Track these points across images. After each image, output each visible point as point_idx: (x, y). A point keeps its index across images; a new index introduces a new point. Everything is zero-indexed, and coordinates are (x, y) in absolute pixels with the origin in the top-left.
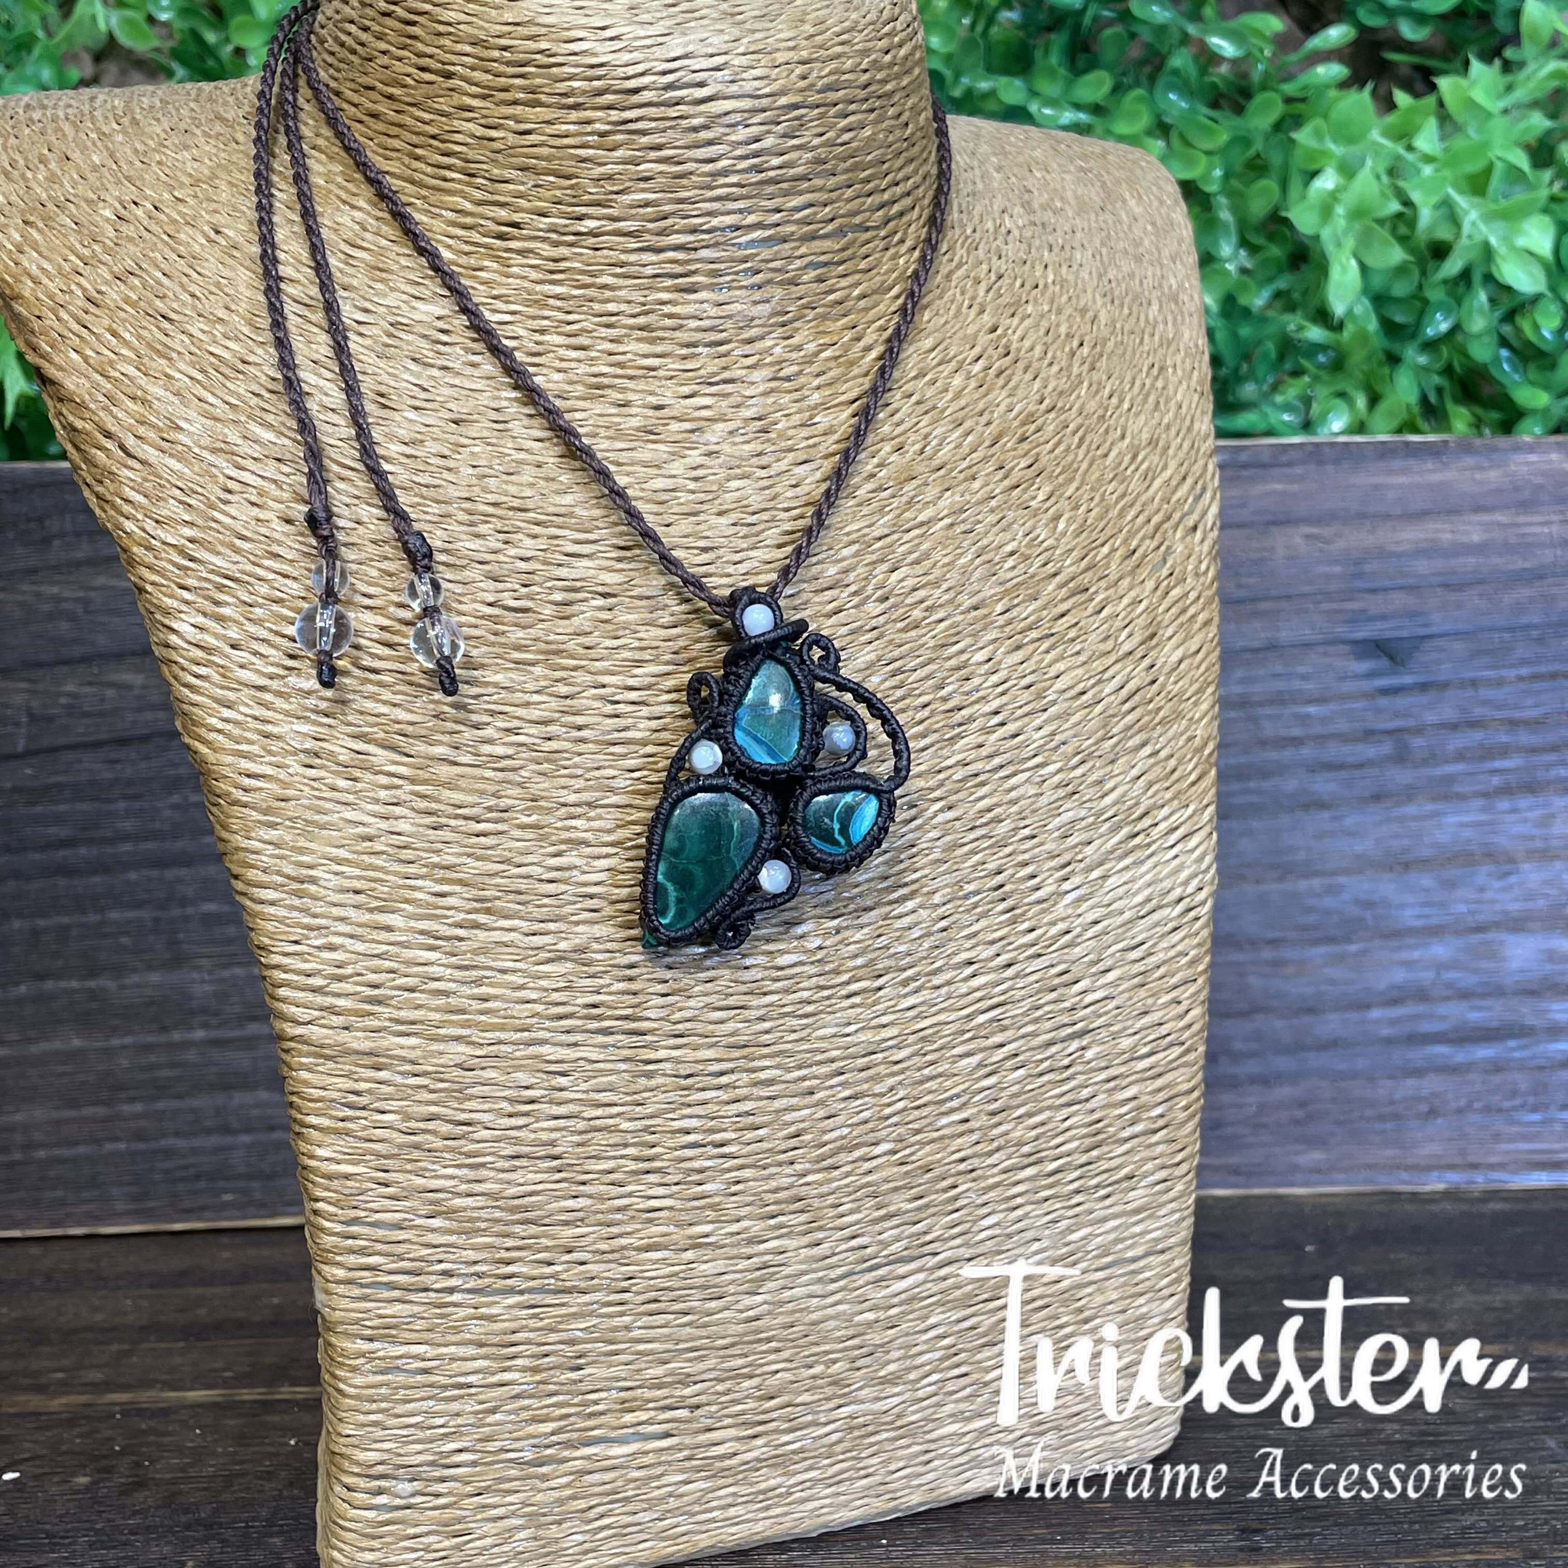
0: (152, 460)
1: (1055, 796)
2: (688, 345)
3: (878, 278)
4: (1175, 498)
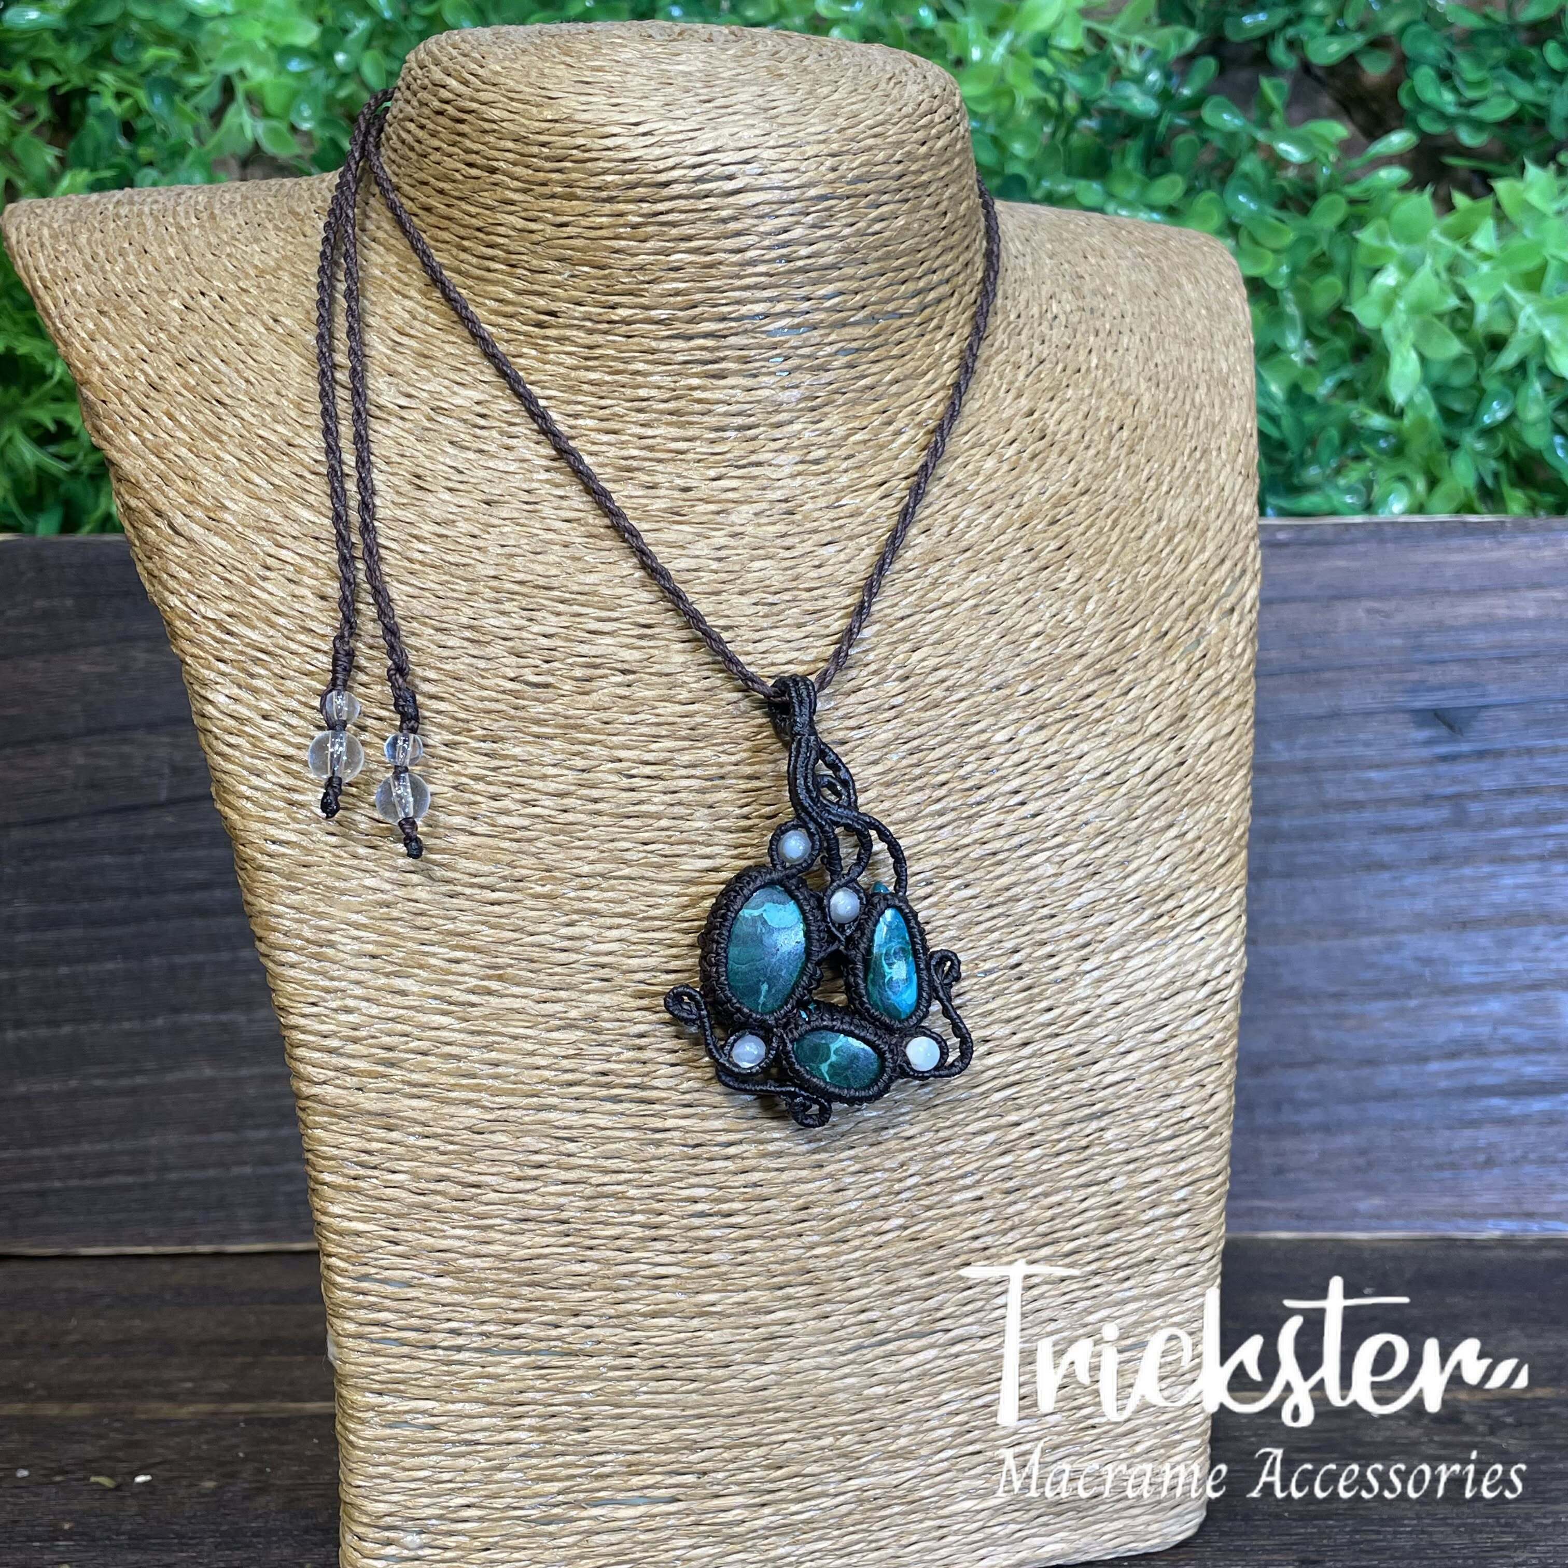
0: (196, 537)
1: (1076, 877)
2: (717, 430)
3: (912, 364)
4: (1211, 581)
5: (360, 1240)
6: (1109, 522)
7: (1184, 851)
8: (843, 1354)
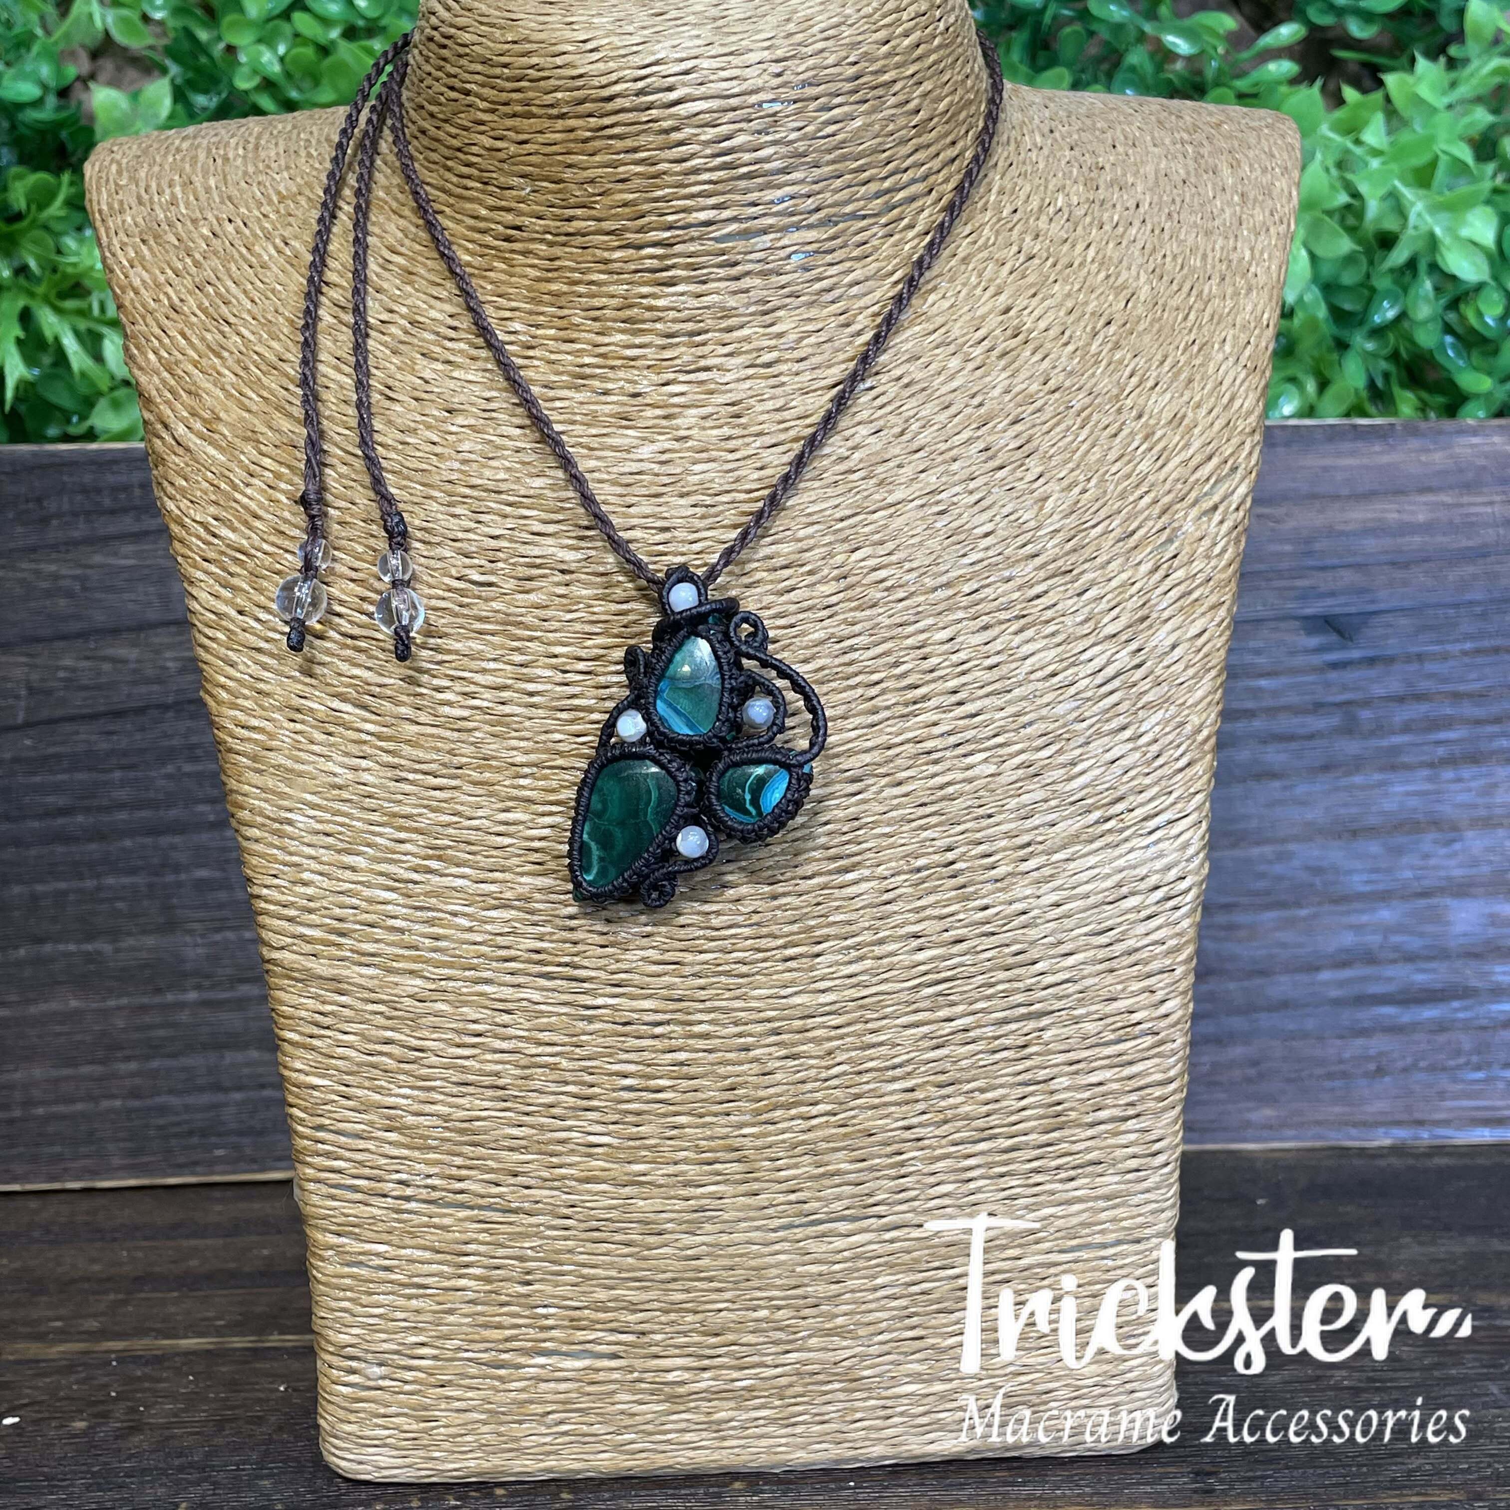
0: (194, 447)
1: (1016, 777)
2: (668, 336)
3: (875, 265)
4: (1192, 479)
5: (316, 1093)
6: (1079, 420)
7: (1138, 755)
8: (774, 1230)
